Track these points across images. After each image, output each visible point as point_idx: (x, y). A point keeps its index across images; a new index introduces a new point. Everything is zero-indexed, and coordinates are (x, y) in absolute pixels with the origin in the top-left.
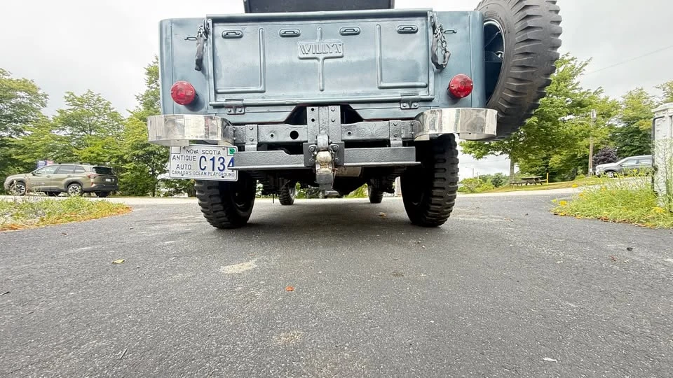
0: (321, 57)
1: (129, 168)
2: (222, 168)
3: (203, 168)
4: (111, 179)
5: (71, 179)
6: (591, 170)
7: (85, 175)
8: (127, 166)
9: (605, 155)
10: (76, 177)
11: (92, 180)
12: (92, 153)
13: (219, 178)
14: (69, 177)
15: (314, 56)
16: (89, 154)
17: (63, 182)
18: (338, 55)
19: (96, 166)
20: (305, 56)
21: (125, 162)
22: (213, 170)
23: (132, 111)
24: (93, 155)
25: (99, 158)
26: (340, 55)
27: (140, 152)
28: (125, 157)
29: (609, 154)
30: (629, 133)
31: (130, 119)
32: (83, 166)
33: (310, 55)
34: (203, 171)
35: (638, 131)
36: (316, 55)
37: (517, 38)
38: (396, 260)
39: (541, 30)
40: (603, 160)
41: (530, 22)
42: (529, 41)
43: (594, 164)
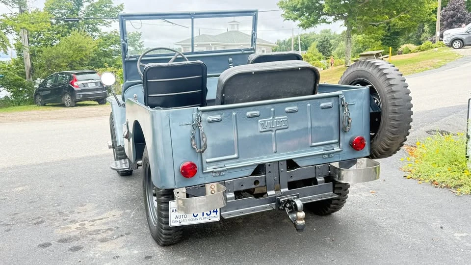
0: (274, 129)
2: (209, 213)
3: (195, 215)
6: (438, 34)
9: (454, 9)
13: (207, 221)
15: (269, 129)
18: (285, 127)
20: (264, 130)
22: (203, 216)
26: (287, 127)
29: (458, 8)
33: (267, 129)
34: (196, 218)
36: (271, 129)
37: (389, 102)
38: (333, 261)
39: (401, 100)
40: (452, 17)
41: (395, 95)
42: (396, 105)
43: (442, 25)
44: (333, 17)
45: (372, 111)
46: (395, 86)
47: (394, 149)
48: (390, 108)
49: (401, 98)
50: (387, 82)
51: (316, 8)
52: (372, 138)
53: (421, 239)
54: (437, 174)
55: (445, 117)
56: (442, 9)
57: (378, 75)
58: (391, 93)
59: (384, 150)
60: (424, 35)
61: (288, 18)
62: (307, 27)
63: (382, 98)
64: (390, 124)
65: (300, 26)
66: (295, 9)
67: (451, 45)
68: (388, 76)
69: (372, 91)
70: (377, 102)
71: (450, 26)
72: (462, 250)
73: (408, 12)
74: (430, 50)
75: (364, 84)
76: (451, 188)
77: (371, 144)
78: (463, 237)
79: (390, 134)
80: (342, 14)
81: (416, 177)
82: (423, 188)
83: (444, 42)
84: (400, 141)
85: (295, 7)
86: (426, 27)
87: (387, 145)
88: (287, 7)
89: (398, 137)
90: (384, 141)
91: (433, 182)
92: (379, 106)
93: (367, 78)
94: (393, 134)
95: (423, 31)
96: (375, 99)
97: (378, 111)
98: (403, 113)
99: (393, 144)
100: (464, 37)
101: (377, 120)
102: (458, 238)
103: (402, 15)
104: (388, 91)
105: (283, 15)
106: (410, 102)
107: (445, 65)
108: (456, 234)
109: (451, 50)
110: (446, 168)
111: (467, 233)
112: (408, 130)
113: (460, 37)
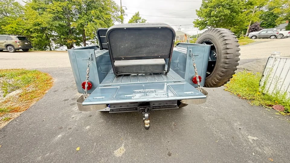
1: (35, 36)
4: (28, 42)
5: (7, 43)
6: (247, 34)
7: (13, 41)
8: (33, 35)
9: (255, 26)
10: (9, 42)
11: (18, 44)
12: (12, 28)
14: (5, 42)
16: (11, 28)
17: (4, 45)
19: (17, 36)
21: (31, 32)
23: (26, 2)
24: (13, 29)
25: (17, 31)
27: (38, 28)
28: (31, 30)
29: (257, 26)
30: (268, 15)
31: (26, 7)
32: (10, 36)
35: (272, 14)
37: (223, 56)
38: (169, 142)
39: (232, 55)
40: (253, 28)
41: (228, 51)
42: (227, 58)
43: (249, 31)
44: (211, 27)
45: (211, 60)
46: (230, 45)
47: (220, 85)
48: (223, 60)
49: (232, 54)
50: (224, 42)
51: (205, 24)
52: (207, 75)
53: (226, 136)
54: (241, 91)
55: (247, 63)
56: (250, 26)
57: (218, 37)
58: (226, 50)
59: (213, 84)
60: (241, 35)
61: (195, 27)
62: (201, 30)
63: (218, 53)
64: (220, 70)
65: (199, 29)
66: (198, 24)
67: (251, 38)
68: (225, 38)
69: (213, 48)
70: (215, 55)
71: (252, 31)
72: (254, 154)
73: (238, 25)
74: (243, 39)
75: (208, 43)
76: (248, 100)
77: (206, 79)
78: (255, 140)
79: (219, 76)
80: (214, 26)
81: (230, 90)
82: (232, 97)
83: (249, 37)
84: (225, 81)
85: (198, 23)
86: (243, 32)
87: (216, 83)
88: (196, 23)
89: (224, 79)
90: (214, 80)
91: (238, 95)
92: (216, 58)
93: (211, 40)
94: (221, 77)
95: (241, 33)
96: (214, 53)
97: (214, 60)
98: (231, 64)
99: (219, 82)
100: (257, 35)
101: (213, 65)
102: (251, 141)
103: (235, 26)
104: (223, 48)
105: (194, 26)
106: (238, 57)
107: (248, 44)
108: (249, 137)
109: (251, 39)
110: (246, 89)
111: (257, 137)
112: (232, 75)
113: (256, 35)
